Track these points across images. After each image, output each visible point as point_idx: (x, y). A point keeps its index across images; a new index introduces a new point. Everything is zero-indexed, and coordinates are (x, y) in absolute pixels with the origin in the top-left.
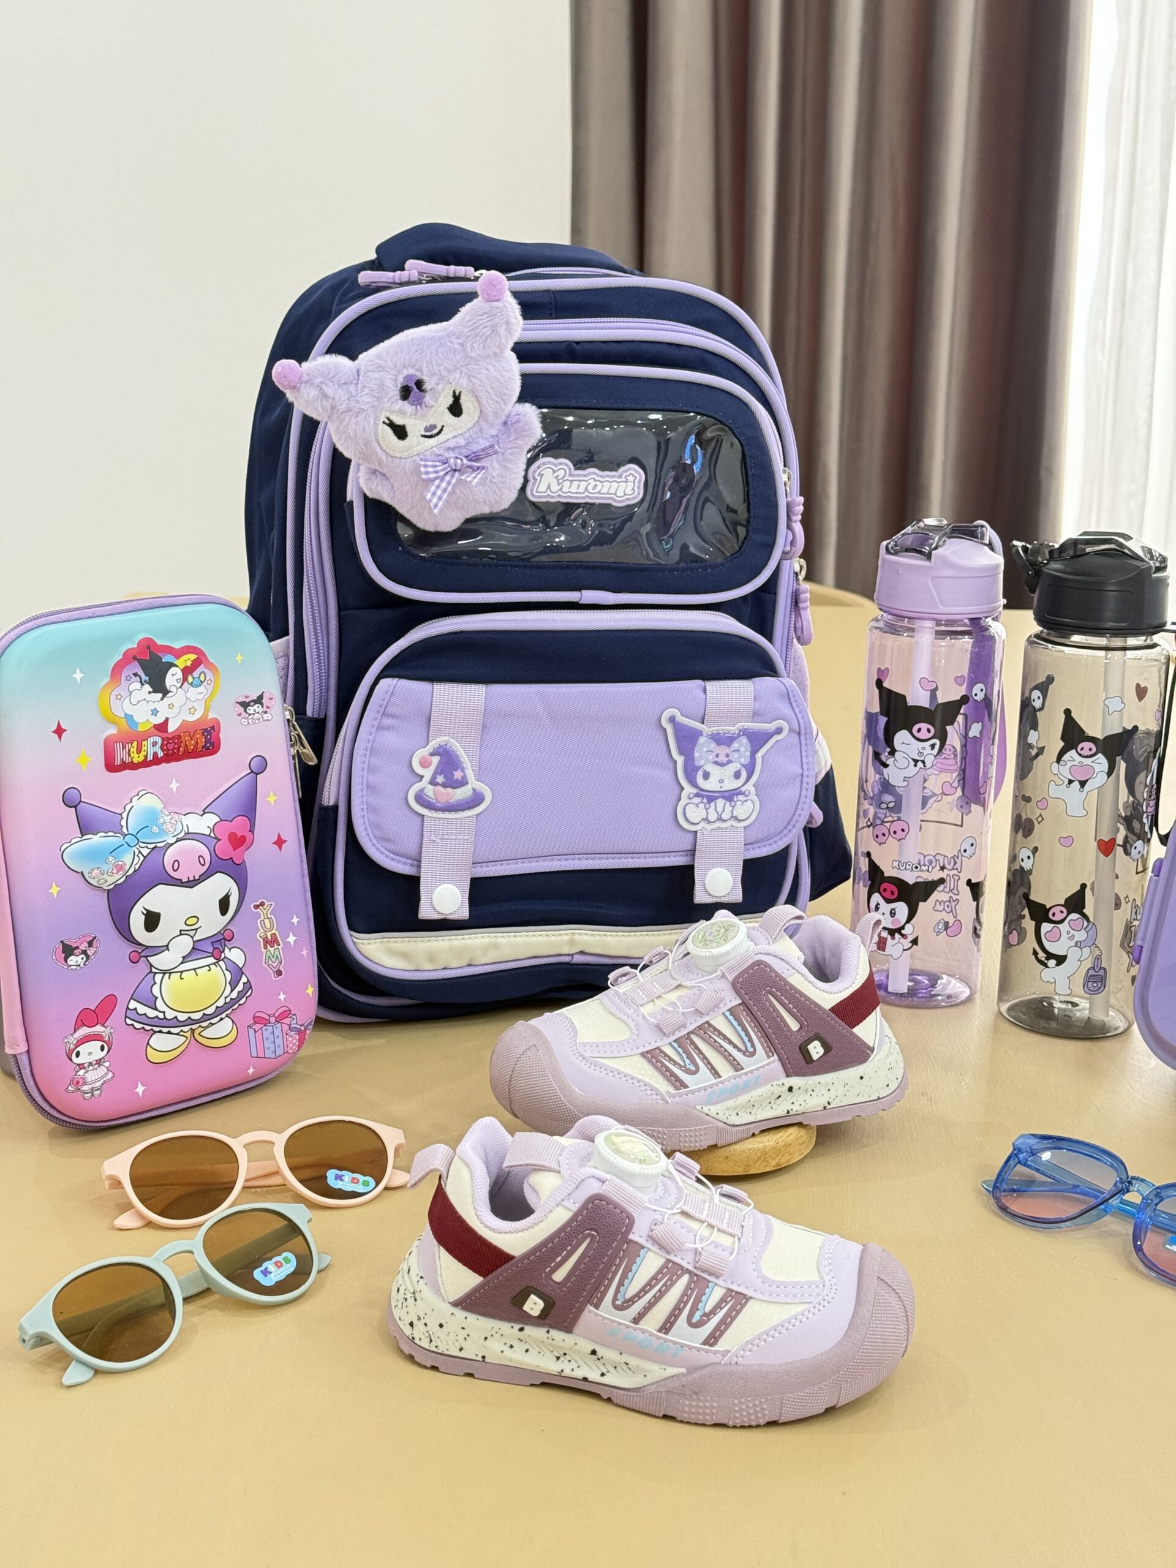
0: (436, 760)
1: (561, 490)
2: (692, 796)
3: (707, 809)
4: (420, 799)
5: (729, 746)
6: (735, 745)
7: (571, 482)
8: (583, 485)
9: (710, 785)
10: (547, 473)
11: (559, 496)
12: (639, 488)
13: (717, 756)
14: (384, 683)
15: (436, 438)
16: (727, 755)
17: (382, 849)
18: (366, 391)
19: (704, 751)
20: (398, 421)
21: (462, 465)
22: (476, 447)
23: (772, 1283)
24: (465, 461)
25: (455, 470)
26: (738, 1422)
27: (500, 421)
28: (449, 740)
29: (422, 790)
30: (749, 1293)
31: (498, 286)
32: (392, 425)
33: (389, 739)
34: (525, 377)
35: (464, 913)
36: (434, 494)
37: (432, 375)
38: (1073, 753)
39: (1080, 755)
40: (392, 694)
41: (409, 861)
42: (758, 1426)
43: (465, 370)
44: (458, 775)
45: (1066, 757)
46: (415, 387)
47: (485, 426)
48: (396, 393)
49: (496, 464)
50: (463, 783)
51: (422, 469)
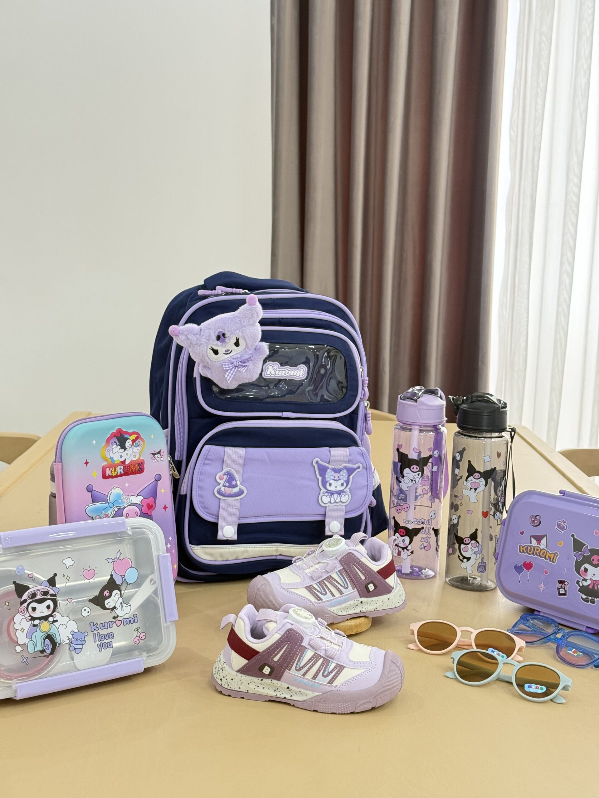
0: (225, 477)
1: (275, 374)
2: (324, 493)
3: (330, 498)
4: (219, 492)
5: (339, 473)
6: (342, 473)
7: (279, 371)
8: (284, 372)
9: (332, 488)
10: (270, 367)
11: (275, 376)
12: (305, 373)
13: (335, 477)
14: (207, 447)
15: (229, 354)
16: (339, 477)
17: (204, 512)
18: (204, 337)
19: (329, 474)
20: (215, 348)
21: (239, 364)
22: (244, 358)
23: (353, 662)
24: (240, 363)
25: (236, 367)
26: (340, 712)
27: (253, 348)
28: (230, 469)
29: (220, 488)
30: (345, 665)
31: (254, 300)
32: (213, 350)
33: (208, 469)
34: (263, 332)
35: (235, 537)
36: (228, 375)
37: (229, 331)
38: (471, 477)
39: (474, 478)
40: (209, 451)
41: (214, 517)
42: (347, 714)
43: (241, 330)
44: (234, 483)
45: (469, 479)
46: (222, 336)
47: (248, 350)
48: (214, 337)
49: (251, 364)
50: (236, 486)
51: (224, 366)
